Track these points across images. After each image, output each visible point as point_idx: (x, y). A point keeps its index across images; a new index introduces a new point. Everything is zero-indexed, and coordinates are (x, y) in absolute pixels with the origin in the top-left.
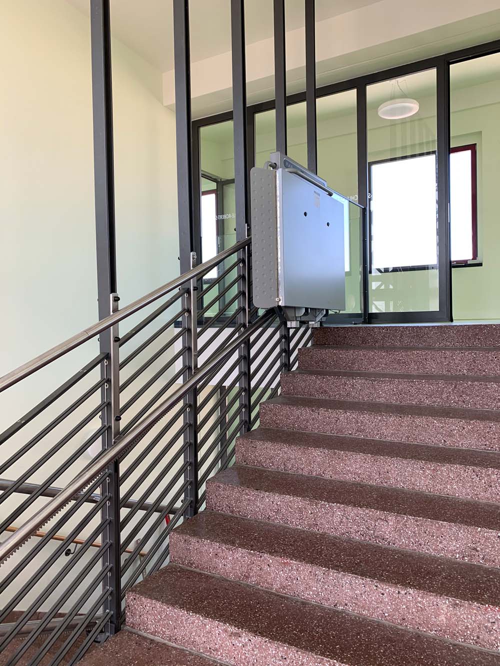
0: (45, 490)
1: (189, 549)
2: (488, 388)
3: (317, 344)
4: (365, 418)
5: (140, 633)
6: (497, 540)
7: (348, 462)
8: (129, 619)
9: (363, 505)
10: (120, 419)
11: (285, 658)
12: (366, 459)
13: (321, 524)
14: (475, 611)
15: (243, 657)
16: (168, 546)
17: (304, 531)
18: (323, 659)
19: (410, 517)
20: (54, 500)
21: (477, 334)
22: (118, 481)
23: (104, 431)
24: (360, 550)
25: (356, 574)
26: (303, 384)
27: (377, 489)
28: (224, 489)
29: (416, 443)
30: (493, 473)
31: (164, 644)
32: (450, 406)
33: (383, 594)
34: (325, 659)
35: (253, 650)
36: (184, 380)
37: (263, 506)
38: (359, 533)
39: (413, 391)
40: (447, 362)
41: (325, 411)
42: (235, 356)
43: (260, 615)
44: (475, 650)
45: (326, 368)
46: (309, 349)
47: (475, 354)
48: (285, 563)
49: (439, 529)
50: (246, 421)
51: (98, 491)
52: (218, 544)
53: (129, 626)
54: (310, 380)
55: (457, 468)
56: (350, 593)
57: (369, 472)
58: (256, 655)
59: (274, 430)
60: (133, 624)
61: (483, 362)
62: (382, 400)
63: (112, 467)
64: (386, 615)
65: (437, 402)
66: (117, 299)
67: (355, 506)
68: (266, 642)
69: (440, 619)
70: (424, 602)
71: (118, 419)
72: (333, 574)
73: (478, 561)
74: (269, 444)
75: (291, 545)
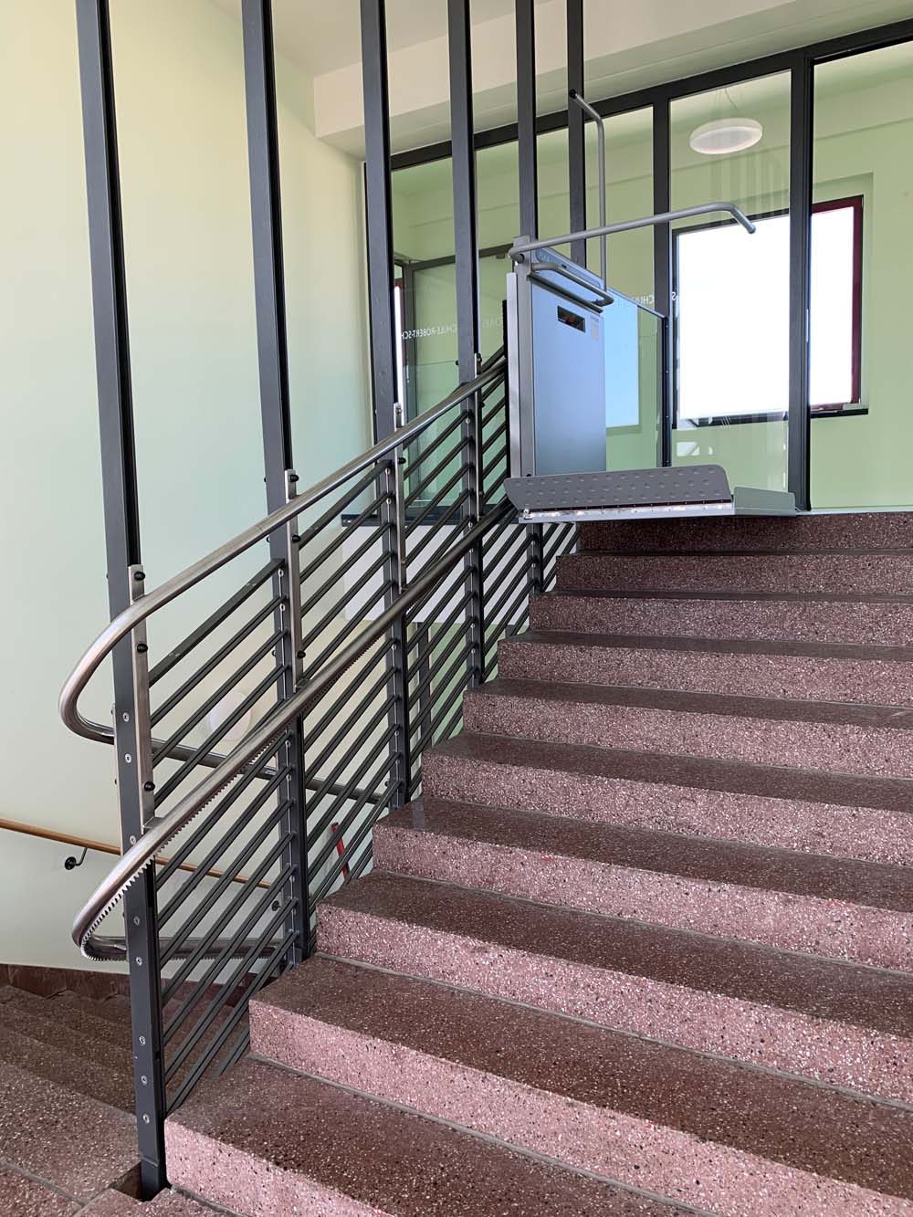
0: (203, 756)
1: (403, 848)
2: (854, 611)
3: (587, 550)
4: (663, 658)
5: (338, 958)
6: (850, 820)
7: (637, 723)
8: (322, 941)
9: (660, 780)
10: (304, 655)
11: (551, 976)
12: (663, 717)
13: (598, 809)
14: (813, 908)
15: (491, 979)
16: (370, 845)
17: (572, 821)
18: (604, 972)
19: (728, 794)
20: (215, 772)
21: (843, 529)
22: (301, 745)
23: (282, 673)
24: (656, 842)
25: (649, 869)
26: (565, 612)
27: (680, 760)
28: (451, 765)
29: (741, 695)
30: (852, 732)
31: (377, 971)
32: (795, 640)
33: (687, 894)
34: (607, 971)
35: (505, 969)
36: (386, 604)
37: (509, 787)
38: (654, 820)
39: (738, 617)
40: (794, 573)
41: (601, 650)
42: (459, 568)
43: (512, 927)
44: (813, 959)
45: (601, 587)
46: (573, 556)
47: (838, 559)
48: (546, 860)
49: (769, 808)
50: (477, 669)
51: (273, 763)
52: (446, 837)
53: (322, 951)
54: (577, 604)
55: (799, 726)
56: (641, 896)
57: (668, 735)
58: (510, 975)
59: (521, 681)
60: (329, 948)
61: (849, 571)
62: (690, 633)
63: (294, 724)
64: (692, 921)
65: (776, 634)
66: (294, 479)
67: (647, 781)
68: (524, 956)
69: (766, 923)
70: (745, 900)
71: (301, 655)
72: (616, 870)
73: (824, 850)
74: (515, 700)
75: (554, 837)
